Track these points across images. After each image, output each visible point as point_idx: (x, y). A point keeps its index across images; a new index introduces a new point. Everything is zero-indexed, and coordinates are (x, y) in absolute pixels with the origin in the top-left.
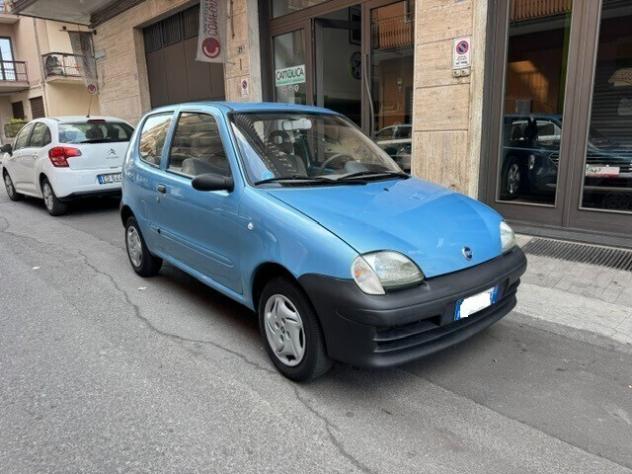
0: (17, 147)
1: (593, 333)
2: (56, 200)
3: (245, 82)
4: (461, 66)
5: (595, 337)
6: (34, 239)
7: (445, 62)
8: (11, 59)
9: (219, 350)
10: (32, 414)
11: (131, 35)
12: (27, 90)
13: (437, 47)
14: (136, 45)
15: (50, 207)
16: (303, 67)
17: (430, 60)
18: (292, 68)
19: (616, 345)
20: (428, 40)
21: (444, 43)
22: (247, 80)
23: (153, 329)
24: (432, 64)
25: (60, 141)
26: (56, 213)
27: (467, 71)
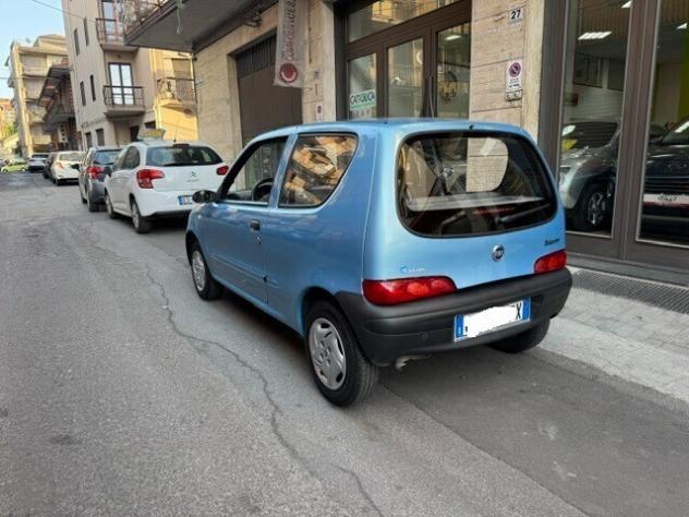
0: (115, 169)
1: (584, 364)
2: (142, 218)
3: (320, 107)
4: (514, 89)
5: (584, 367)
6: (114, 253)
7: (498, 85)
8: (119, 84)
9: (220, 350)
10: (56, 382)
11: (225, 60)
12: (142, 114)
13: (492, 69)
14: (229, 70)
15: (137, 225)
16: (374, 91)
17: (485, 83)
18: (365, 92)
19: (602, 375)
20: (482, 63)
21: (498, 66)
22: (321, 105)
23: (177, 331)
24: (487, 87)
25: (147, 164)
26: (141, 231)
27: (519, 94)
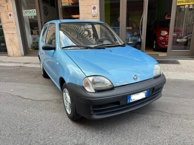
4: (94, 13)
7: (89, 12)
13: (86, 7)
16: (35, 10)
17: (85, 11)
18: (30, 10)
20: (83, 5)
22: (11, 13)
24: (85, 12)
27: (96, 15)
